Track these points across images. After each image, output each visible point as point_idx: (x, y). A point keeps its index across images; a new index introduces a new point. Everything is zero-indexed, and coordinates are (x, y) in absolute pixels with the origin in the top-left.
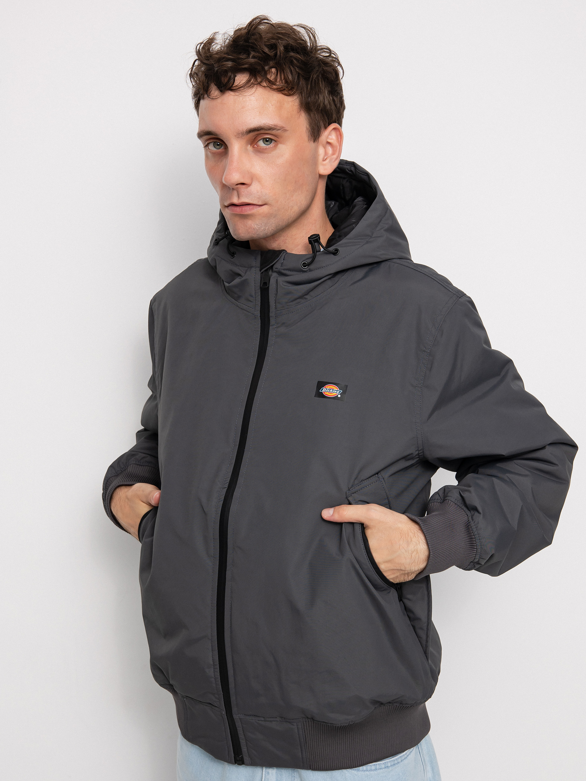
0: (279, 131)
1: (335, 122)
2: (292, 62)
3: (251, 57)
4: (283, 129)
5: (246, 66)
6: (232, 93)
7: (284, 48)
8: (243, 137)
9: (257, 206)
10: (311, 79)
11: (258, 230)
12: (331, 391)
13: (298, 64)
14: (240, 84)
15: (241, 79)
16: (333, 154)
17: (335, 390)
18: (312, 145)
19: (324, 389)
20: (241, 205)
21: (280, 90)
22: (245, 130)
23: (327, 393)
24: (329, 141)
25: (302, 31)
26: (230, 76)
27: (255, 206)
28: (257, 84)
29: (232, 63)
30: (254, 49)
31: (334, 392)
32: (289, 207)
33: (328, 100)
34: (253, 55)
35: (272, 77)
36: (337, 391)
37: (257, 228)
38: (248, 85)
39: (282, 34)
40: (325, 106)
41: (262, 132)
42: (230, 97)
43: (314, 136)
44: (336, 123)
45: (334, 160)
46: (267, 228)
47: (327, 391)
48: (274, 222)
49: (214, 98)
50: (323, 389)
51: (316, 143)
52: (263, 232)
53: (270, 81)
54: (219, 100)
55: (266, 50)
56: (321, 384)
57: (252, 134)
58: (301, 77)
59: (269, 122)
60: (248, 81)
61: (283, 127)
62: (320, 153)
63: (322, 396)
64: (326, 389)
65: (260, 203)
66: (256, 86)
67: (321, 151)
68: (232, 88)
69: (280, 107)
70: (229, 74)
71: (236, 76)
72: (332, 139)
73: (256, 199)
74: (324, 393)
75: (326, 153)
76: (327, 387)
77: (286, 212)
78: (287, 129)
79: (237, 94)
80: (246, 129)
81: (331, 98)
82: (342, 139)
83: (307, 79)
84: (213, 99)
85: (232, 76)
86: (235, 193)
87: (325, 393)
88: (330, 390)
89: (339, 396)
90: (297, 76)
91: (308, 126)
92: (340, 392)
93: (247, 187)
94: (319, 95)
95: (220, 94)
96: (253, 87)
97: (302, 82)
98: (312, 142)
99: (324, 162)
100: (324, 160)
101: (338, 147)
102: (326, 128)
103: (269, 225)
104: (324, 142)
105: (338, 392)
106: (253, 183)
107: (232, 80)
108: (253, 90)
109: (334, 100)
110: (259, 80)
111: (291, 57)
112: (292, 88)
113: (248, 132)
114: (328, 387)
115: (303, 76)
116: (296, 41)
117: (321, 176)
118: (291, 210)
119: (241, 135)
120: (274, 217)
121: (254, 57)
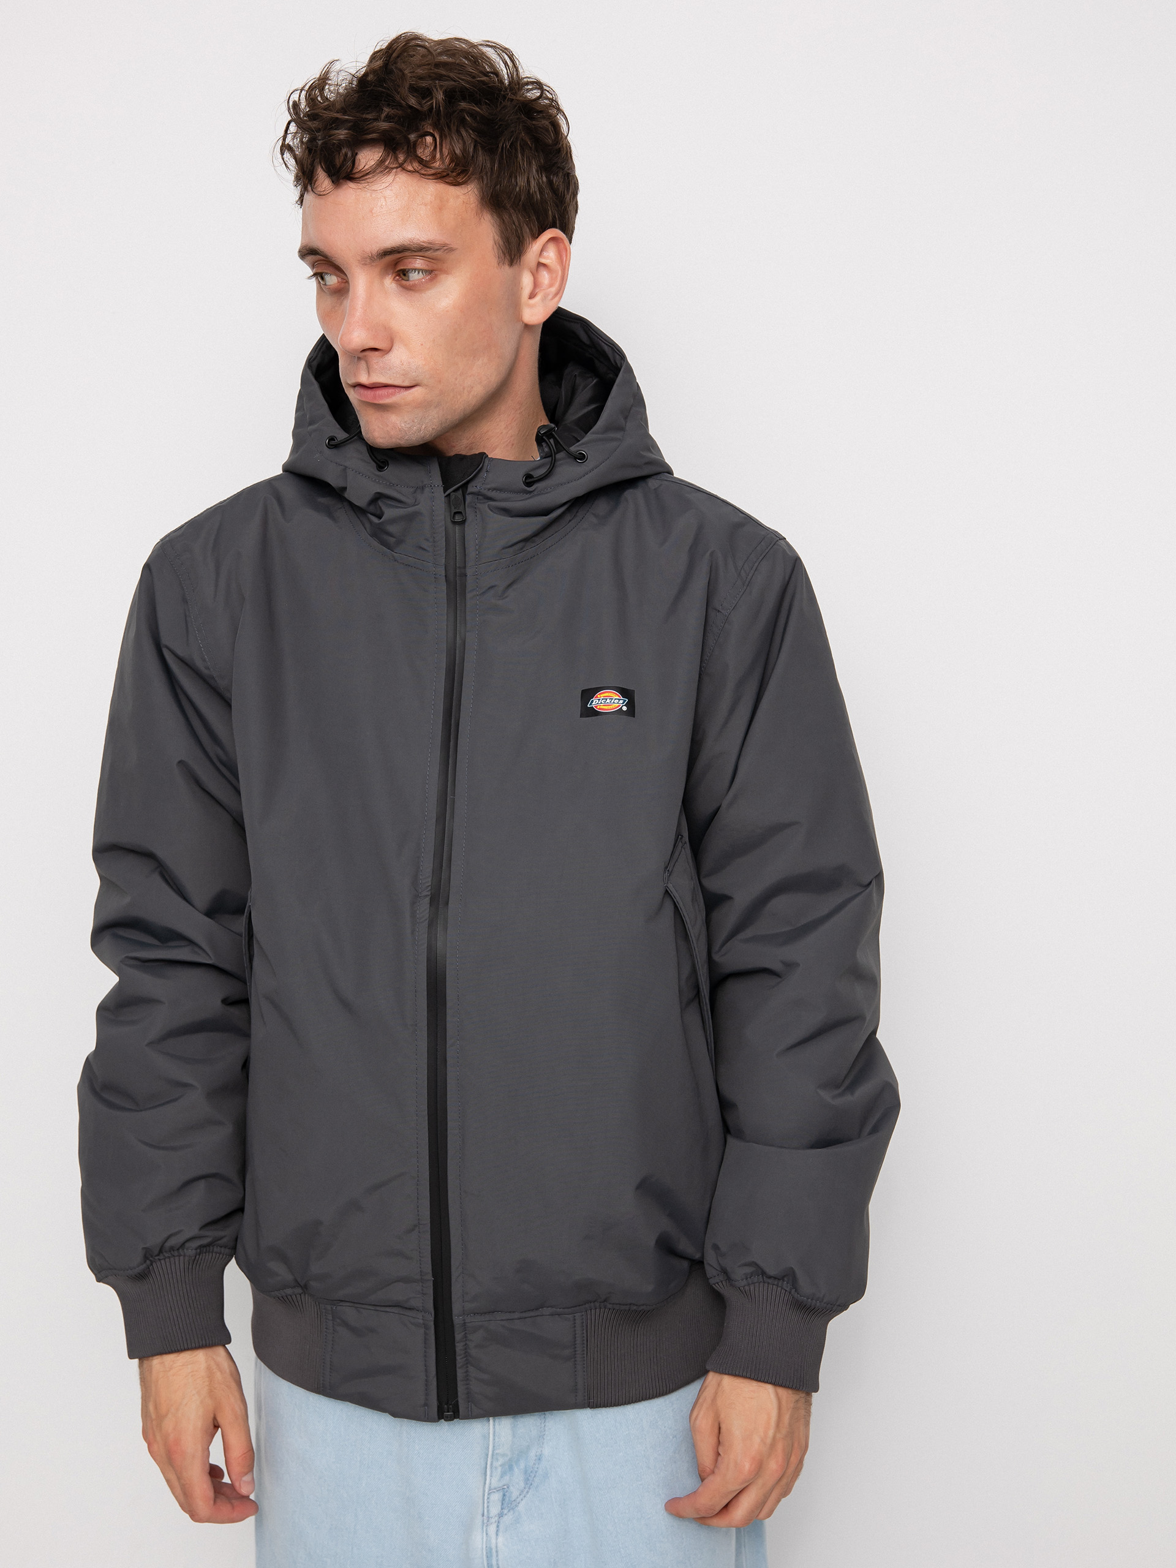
0: (438, 253)
1: (554, 226)
2: (463, 121)
3: (383, 116)
4: (445, 248)
5: (374, 136)
6: (351, 185)
7: (445, 97)
8: (374, 264)
9: (402, 390)
10: (500, 150)
11: (407, 432)
12: (608, 701)
13: (475, 125)
14: (366, 168)
15: (368, 158)
16: (551, 285)
17: (616, 699)
18: (507, 270)
19: (594, 701)
20: (373, 388)
21: (441, 177)
22: (375, 252)
23: (601, 707)
24: (543, 261)
25: (490, 53)
26: (346, 155)
27: (397, 390)
28: (397, 168)
29: (346, 131)
30: (391, 102)
31: (614, 703)
32: (464, 389)
33: (538, 184)
34: (388, 114)
35: (424, 153)
36: (619, 700)
37: (406, 429)
38: (381, 167)
39: (445, 64)
40: (530, 196)
41: (407, 254)
42: (350, 192)
43: (510, 255)
44: (556, 228)
45: (550, 297)
46: (423, 427)
47: (601, 703)
48: (436, 416)
49: (321, 193)
50: (592, 701)
51: (515, 267)
52: (417, 435)
53: (421, 161)
54: (331, 198)
55: (413, 101)
56: (588, 694)
57: (389, 258)
58: (480, 149)
59: (418, 237)
60: (381, 162)
61: (445, 245)
62: (524, 285)
63: (594, 713)
64: (599, 700)
65: (406, 384)
66: (394, 170)
67: (527, 280)
68: (352, 176)
69: (440, 207)
70: (344, 151)
71: (357, 154)
72: (547, 258)
73: (398, 376)
74: (596, 707)
75: (536, 284)
76: (599, 696)
77: (459, 397)
78: (454, 246)
79: (360, 186)
80: (378, 249)
81: (544, 179)
82: (568, 257)
83: (491, 151)
84: (320, 195)
85: (349, 154)
86: (363, 364)
87: (598, 707)
88: (606, 699)
89: (625, 708)
90: (472, 146)
91: (497, 238)
92: (625, 701)
93: (384, 355)
94: (518, 178)
95: (331, 187)
96: (389, 172)
97: (482, 158)
98: (507, 267)
99: (532, 301)
100: (532, 296)
101: (560, 273)
102: (536, 236)
103: (427, 421)
104: (533, 264)
105: (621, 702)
106: (396, 347)
107: (349, 163)
108: (390, 178)
109: (550, 183)
110: (401, 158)
111: (462, 110)
112: (464, 172)
113: (382, 255)
114: (601, 695)
115: (483, 148)
116: (474, 77)
117: (527, 327)
118: (469, 392)
119: (368, 261)
120: (435, 407)
121: (388, 118)
